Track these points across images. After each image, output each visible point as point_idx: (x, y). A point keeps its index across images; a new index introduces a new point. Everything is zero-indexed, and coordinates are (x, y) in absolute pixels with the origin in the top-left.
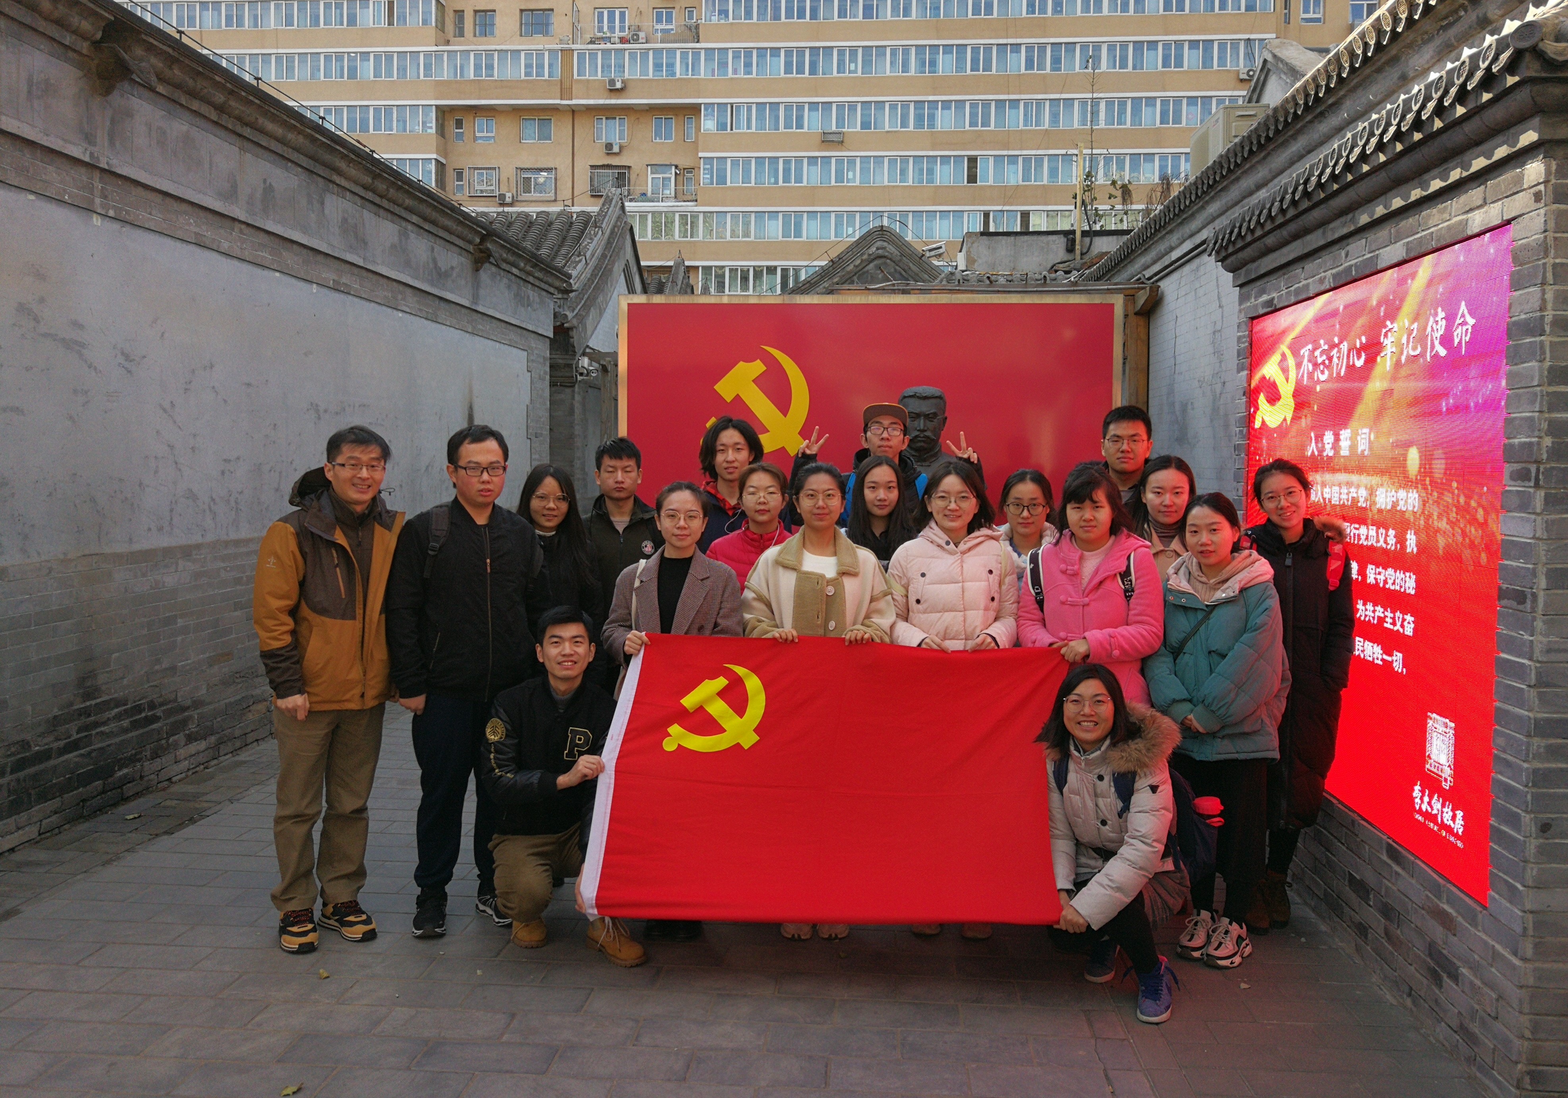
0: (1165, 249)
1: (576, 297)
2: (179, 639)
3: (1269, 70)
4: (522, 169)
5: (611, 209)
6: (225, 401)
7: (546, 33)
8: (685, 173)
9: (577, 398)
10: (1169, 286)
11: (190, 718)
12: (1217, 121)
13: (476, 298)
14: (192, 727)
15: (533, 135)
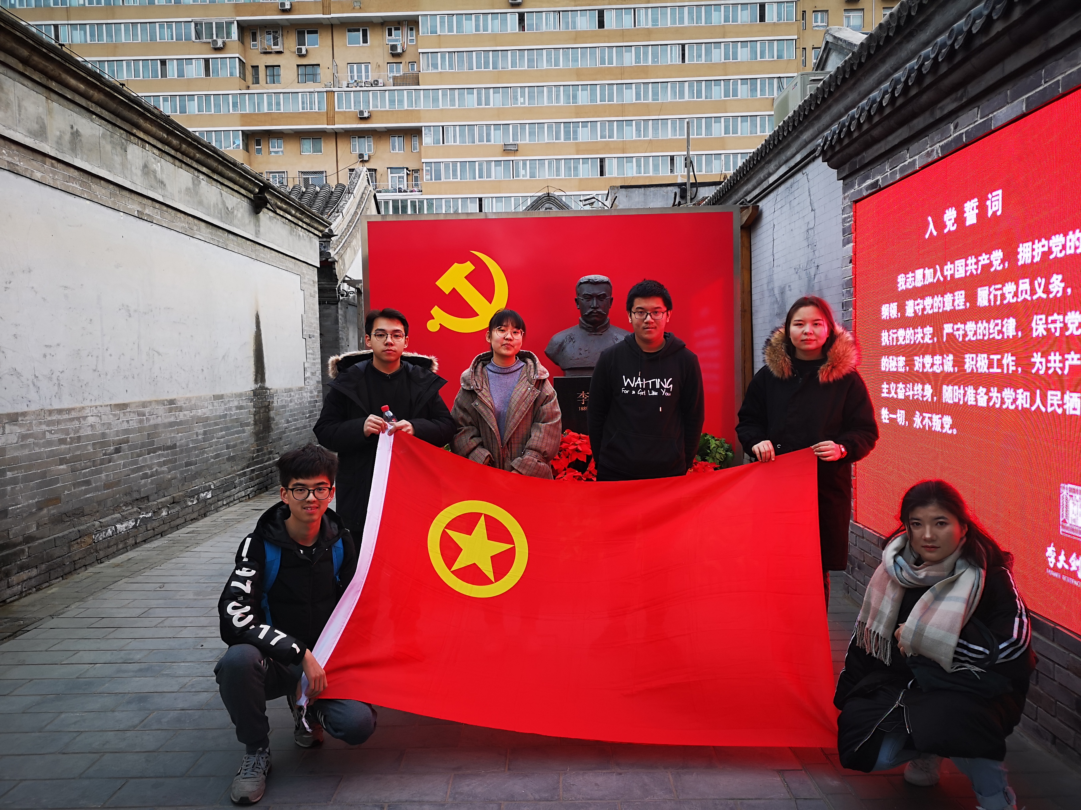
0: (764, 176)
1: (337, 241)
2: (9, 488)
3: (830, 49)
4: (302, 172)
5: (359, 181)
6: (44, 299)
7: (315, 81)
8: (414, 173)
9: (340, 312)
10: (766, 205)
11: (23, 551)
12: (796, 84)
13: (257, 233)
14: (24, 559)
15: (309, 149)
